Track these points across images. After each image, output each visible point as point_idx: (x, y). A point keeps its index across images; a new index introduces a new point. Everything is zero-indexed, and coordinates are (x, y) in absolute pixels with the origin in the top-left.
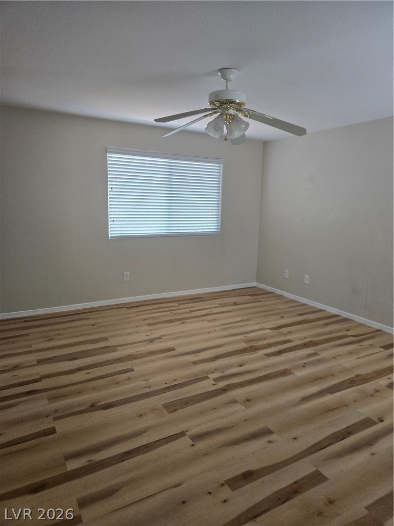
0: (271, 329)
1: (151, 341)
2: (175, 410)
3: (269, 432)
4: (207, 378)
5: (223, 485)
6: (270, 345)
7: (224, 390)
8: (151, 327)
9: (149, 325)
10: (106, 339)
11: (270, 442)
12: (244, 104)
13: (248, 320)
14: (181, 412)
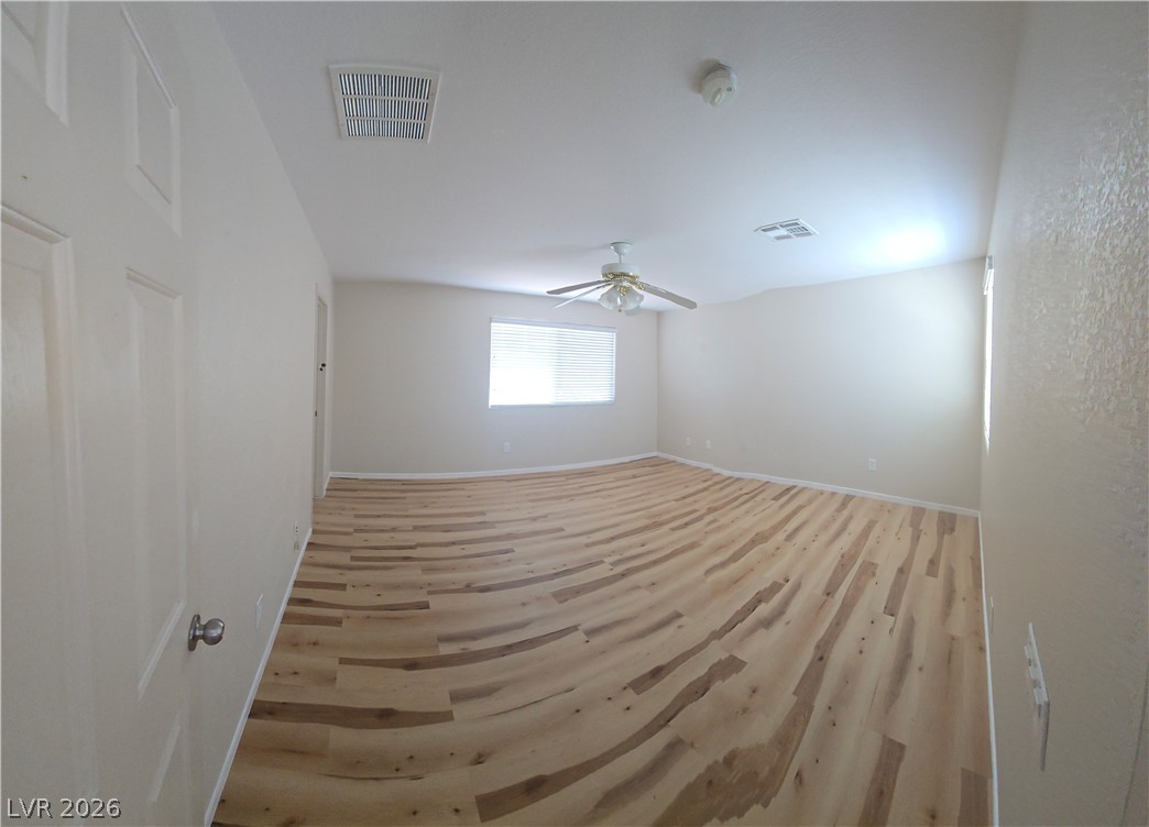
0: (675, 500)
1: (534, 519)
2: (566, 600)
3: (678, 615)
4: (602, 562)
5: (625, 688)
6: (675, 518)
7: (623, 575)
8: (533, 504)
9: (531, 501)
10: (483, 513)
11: (679, 627)
12: (637, 277)
13: (649, 493)
14: (572, 602)
